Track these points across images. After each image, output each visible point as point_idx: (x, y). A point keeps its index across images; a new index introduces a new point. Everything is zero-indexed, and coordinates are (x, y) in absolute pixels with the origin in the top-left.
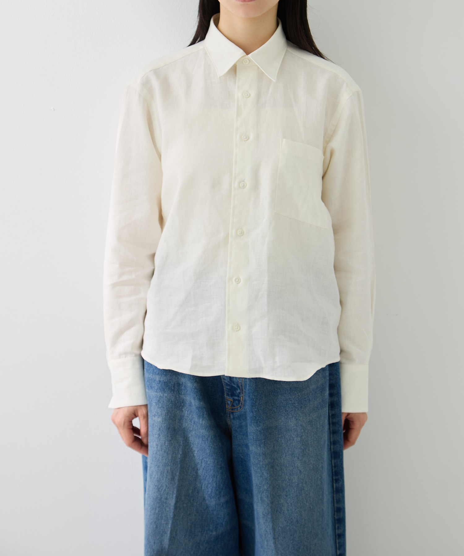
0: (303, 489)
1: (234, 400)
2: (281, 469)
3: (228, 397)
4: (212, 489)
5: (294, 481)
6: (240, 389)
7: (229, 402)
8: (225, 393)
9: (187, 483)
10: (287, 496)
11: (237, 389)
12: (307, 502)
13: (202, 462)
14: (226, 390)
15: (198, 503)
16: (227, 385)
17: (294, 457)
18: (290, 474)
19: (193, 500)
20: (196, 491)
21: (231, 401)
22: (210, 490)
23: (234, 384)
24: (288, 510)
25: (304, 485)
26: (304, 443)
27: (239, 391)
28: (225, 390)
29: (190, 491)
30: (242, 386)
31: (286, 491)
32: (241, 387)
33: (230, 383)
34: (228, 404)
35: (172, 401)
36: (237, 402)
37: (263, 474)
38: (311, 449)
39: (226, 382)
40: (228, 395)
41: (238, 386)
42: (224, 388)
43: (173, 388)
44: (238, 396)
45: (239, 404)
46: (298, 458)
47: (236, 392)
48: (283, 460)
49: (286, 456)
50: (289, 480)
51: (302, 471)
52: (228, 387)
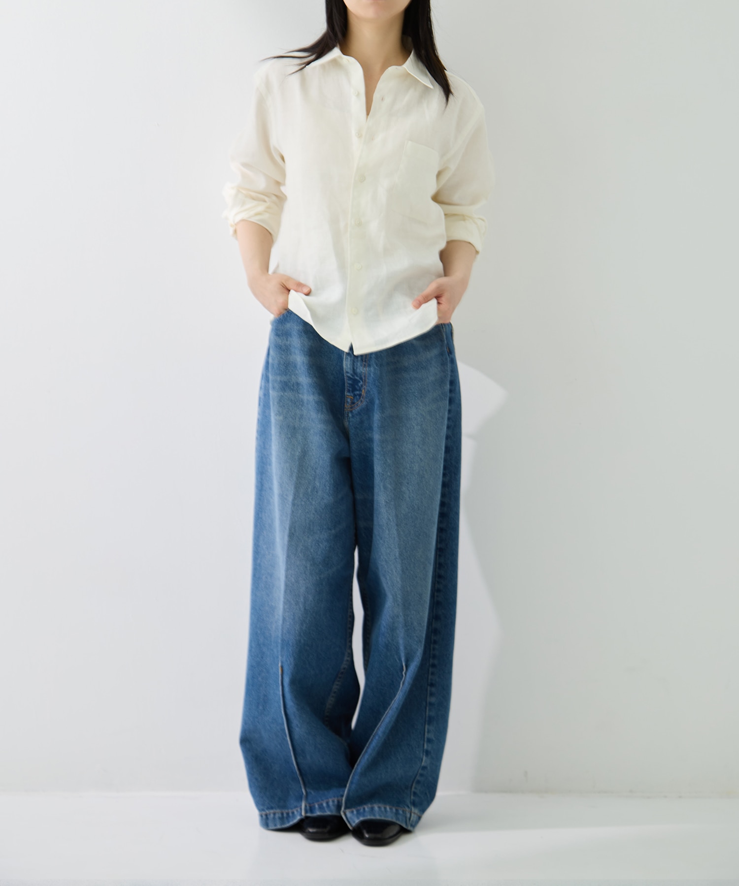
0: (424, 477)
1: (355, 395)
2: (403, 457)
3: (348, 394)
4: (330, 487)
5: (415, 469)
6: (363, 381)
7: (349, 400)
8: (346, 390)
9: (307, 481)
10: (408, 483)
11: (360, 382)
12: (427, 490)
13: (319, 460)
14: (348, 386)
15: (317, 502)
16: (349, 378)
17: (415, 445)
18: (411, 462)
19: (312, 499)
20: (316, 490)
21: (351, 399)
22: (328, 488)
23: (357, 376)
24: (410, 497)
25: (425, 473)
26: (423, 432)
27: (361, 383)
28: (346, 386)
29: (309, 490)
30: (365, 377)
31: (408, 479)
32: (363, 378)
33: (352, 376)
34: (347, 402)
35: (291, 400)
36: (358, 397)
37: (386, 460)
38: (430, 438)
39: (349, 375)
40: (349, 391)
41: (361, 379)
42: (346, 384)
43: (292, 387)
44: (360, 390)
45: (360, 398)
46: (419, 446)
47: (358, 385)
48: (404, 448)
49: (407, 444)
50: (410, 468)
51: (422, 459)
52: (350, 382)
